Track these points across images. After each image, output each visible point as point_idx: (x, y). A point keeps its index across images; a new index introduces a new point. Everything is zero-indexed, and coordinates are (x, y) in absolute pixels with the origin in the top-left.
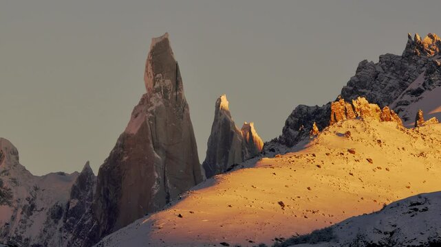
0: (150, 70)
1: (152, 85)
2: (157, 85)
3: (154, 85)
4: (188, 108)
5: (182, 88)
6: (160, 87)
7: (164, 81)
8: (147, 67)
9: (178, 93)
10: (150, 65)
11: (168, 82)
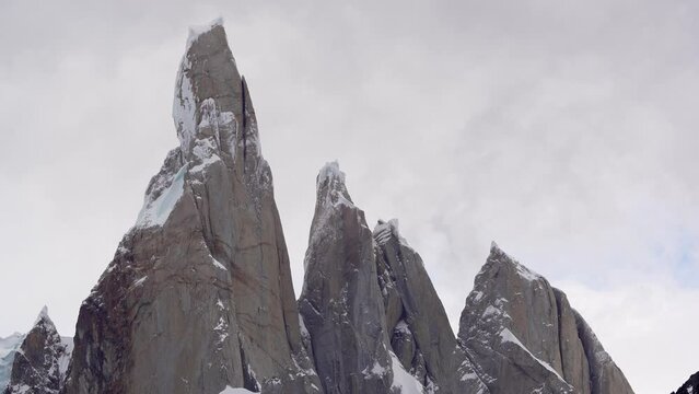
0: (188, 94)
1: (194, 123)
2: (204, 123)
3: (199, 122)
4: (270, 174)
5: (256, 133)
6: (212, 126)
7: (218, 115)
8: (179, 85)
9: (248, 142)
10: (187, 81)
11: (228, 117)
